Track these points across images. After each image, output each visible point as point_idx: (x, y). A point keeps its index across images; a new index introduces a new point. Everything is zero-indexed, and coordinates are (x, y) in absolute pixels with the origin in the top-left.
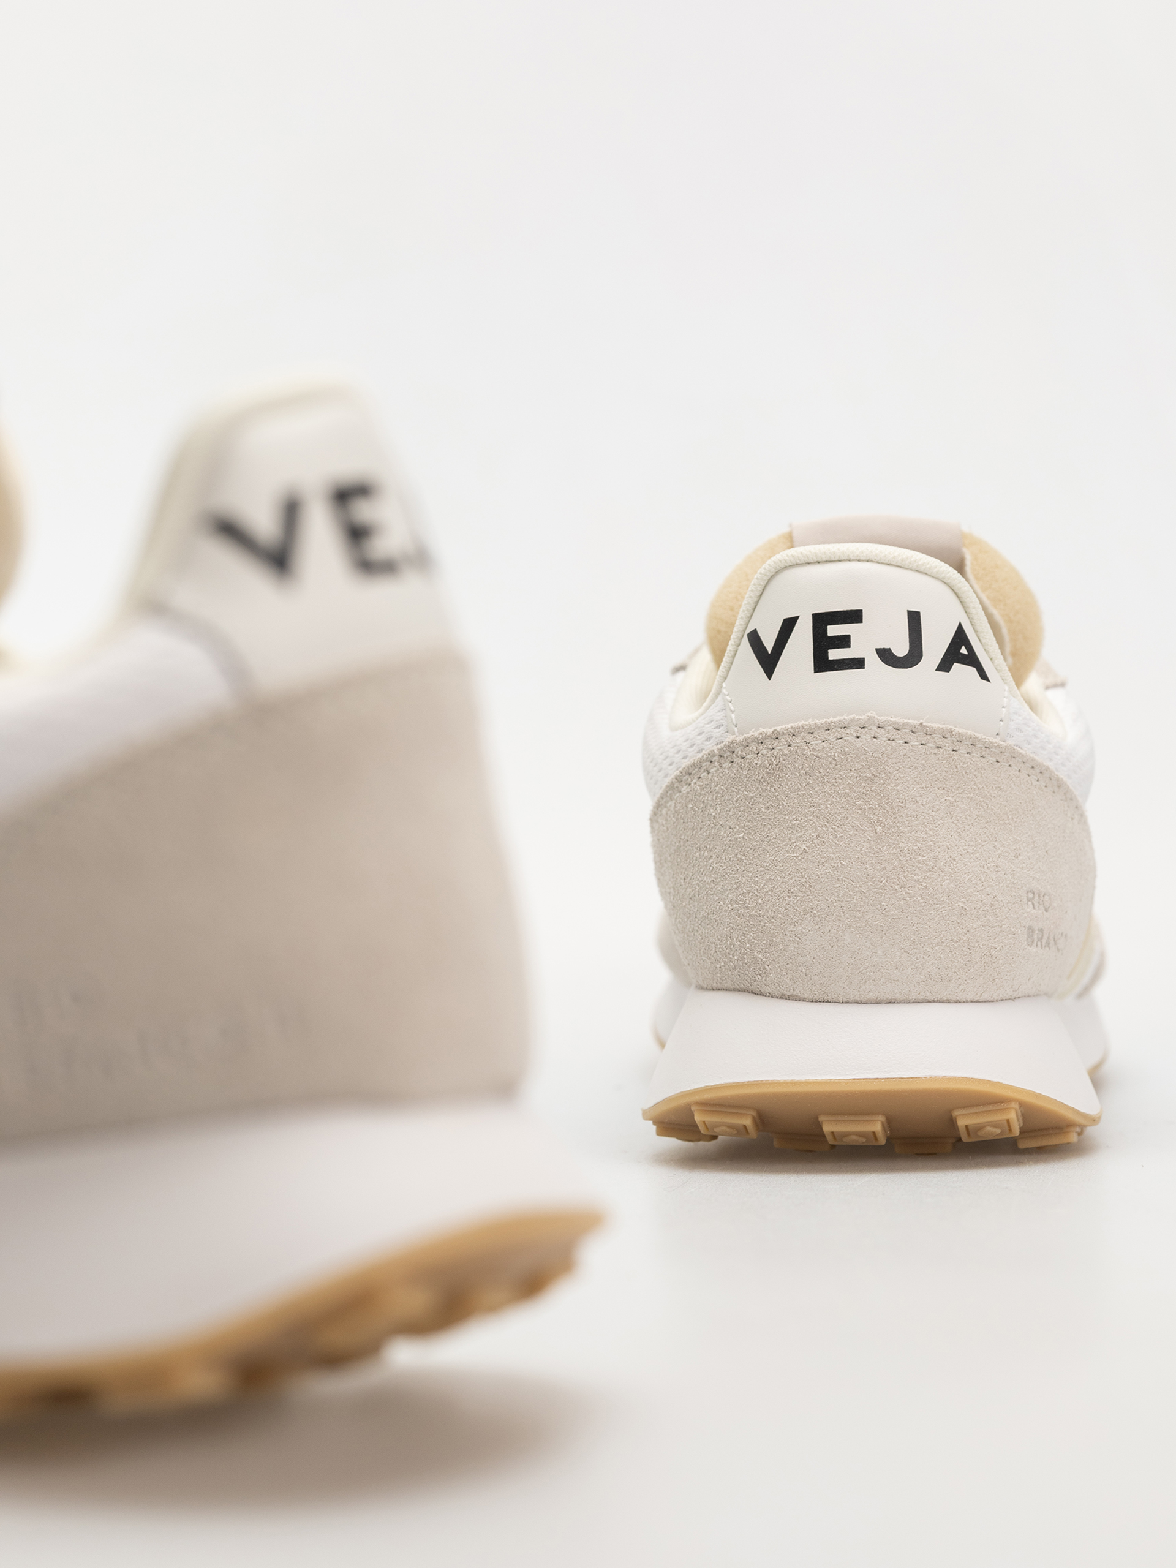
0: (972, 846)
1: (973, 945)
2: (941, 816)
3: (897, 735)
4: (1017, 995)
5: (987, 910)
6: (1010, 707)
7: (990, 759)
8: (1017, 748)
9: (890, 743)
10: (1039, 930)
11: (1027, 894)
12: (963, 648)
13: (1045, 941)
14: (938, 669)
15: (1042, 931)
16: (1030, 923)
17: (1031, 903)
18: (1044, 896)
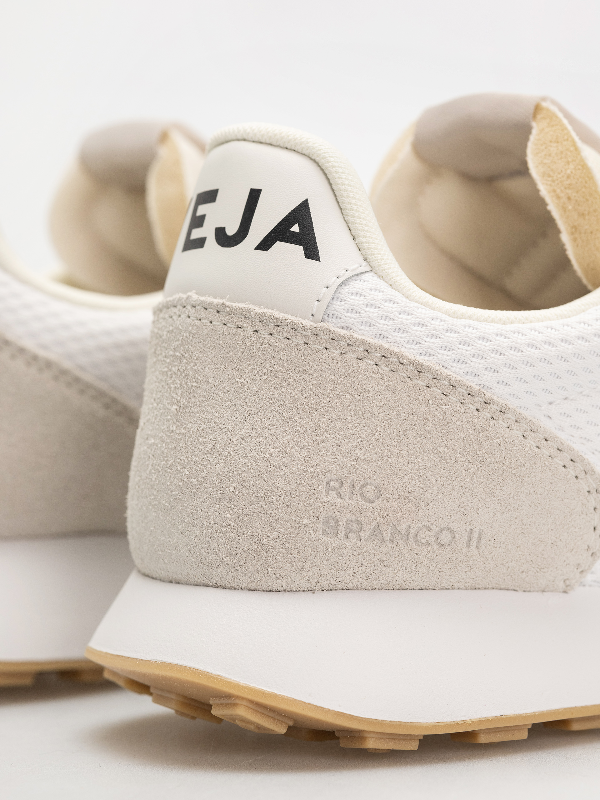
0: (256, 429)
1: (241, 531)
2: (230, 398)
3: (203, 314)
4: (318, 587)
5: (261, 497)
6: (347, 287)
7: (295, 341)
8: (340, 330)
9: (197, 322)
10: (351, 521)
11: (328, 483)
12: (297, 225)
13: (367, 533)
14: (258, 248)
15: (359, 522)
16: (331, 514)
17: (334, 493)
18: (363, 487)
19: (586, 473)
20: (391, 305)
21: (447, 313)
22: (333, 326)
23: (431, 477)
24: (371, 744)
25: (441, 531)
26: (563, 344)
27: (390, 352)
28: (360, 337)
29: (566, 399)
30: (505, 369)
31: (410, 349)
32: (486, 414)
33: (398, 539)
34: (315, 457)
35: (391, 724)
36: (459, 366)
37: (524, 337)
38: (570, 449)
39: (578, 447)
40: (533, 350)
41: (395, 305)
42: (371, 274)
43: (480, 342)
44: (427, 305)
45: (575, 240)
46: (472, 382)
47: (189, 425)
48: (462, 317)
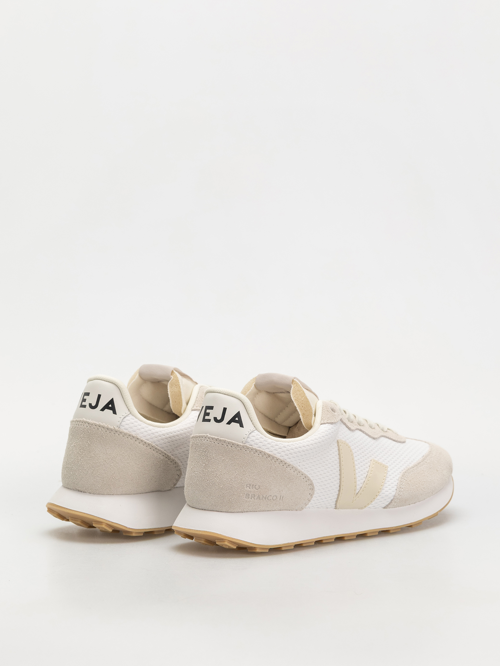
1: (224, 497)
2: (220, 463)
3: (212, 440)
4: (243, 511)
5: (230, 489)
6: (251, 434)
7: (238, 449)
8: (249, 446)
9: (210, 443)
10: (252, 494)
11: (247, 485)
12: (237, 418)
13: (256, 498)
14: (227, 424)
15: (254, 495)
16: (247, 493)
17: (248, 487)
18: (255, 486)
19: (308, 480)
20: (262, 439)
21: (275, 440)
22: (247, 444)
23: (272, 483)
24: (258, 551)
25: (274, 496)
26: (303, 447)
27: (262, 451)
28: (255, 448)
29: (303, 461)
30: (290, 455)
31: (267, 450)
32: (285, 466)
33: (263, 499)
34: (243, 478)
35: (263, 545)
36: (279, 454)
37: (294, 446)
38: (305, 474)
39: (307, 474)
40: (296, 449)
41: (263, 439)
42: (256, 430)
43: (284, 448)
44: (270, 438)
45: (303, 417)
46: (282, 458)
47: (209, 469)
48: (279, 441)
